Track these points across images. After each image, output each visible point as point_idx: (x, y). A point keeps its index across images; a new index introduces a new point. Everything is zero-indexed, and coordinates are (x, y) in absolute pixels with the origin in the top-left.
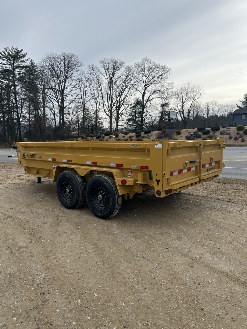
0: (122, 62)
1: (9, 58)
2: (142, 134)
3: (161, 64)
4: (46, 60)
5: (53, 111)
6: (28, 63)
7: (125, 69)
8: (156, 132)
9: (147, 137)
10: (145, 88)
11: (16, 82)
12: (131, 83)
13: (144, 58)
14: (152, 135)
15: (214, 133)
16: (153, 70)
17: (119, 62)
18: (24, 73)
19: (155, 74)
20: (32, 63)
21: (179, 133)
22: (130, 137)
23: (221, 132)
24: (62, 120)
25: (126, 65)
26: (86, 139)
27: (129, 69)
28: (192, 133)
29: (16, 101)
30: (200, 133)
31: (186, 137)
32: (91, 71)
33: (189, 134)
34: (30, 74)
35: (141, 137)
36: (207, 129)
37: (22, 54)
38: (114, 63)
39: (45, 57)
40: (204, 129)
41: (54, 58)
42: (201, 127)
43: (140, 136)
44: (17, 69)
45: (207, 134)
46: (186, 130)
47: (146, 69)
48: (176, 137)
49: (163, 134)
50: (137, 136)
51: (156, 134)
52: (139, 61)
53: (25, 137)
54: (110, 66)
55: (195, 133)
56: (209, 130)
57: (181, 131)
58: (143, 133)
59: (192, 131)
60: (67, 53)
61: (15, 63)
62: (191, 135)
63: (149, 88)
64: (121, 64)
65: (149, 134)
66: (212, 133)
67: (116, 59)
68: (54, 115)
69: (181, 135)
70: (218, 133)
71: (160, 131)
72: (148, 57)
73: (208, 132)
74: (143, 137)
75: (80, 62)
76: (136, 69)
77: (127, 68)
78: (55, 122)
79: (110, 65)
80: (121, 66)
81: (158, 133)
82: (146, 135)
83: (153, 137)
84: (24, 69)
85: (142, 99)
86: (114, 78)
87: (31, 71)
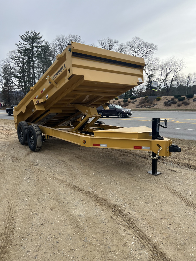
0: (117, 41)
1: (29, 40)
2: (129, 100)
3: (149, 43)
4: (57, 40)
6: (43, 44)
7: (118, 47)
8: (140, 98)
9: (132, 102)
11: (34, 58)
13: (134, 37)
14: (136, 101)
15: (188, 100)
16: (142, 48)
17: (114, 41)
18: (40, 52)
19: (143, 50)
20: (46, 43)
21: (159, 100)
22: (119, 102)
23: (194, 99)
25: (119, 44)
28: (170, 100)
29: (34, 73)
30: (176, 100)
31: (165, 103)
33: (167, 101)
34: (44, 52)
35: (127, 102)
36: (182, 96)
37: (39, 37)
38: (110, 42)
39: (55, 38)
40: (180, 96)
41: (63, 39)
42: (177, 94)
43: (127, 101)
44: (35, 48)
45: (182, 101)
46: (165, 97)
47: (136, 47)
48: (156, 103)
49: (146, 100)
50: (124, 101)
51: (140, 100)
55: (172, 99)
56: (184, 97)
57: (161, 98)
59: (170, 98)
60: (73, 35)
61: (34, 44)
62: (169, 101)
64: (115, 42)
65: (135, 100)
66: (186, 100)
67: (111, 39)
69: (160, 101)
70: (191, 100)
71: (144, 98)
72: (138, 37)
73: (183, 99)
74: (129, 102)
75: (83, 41)
76: (127, 46)
77: (121, 46)
79: (106, 44)
80: (115, 44)
81: (141, 99)
82: (131, 101)
83: (138, 103)
84: (40, 48)
87: (45, 49)
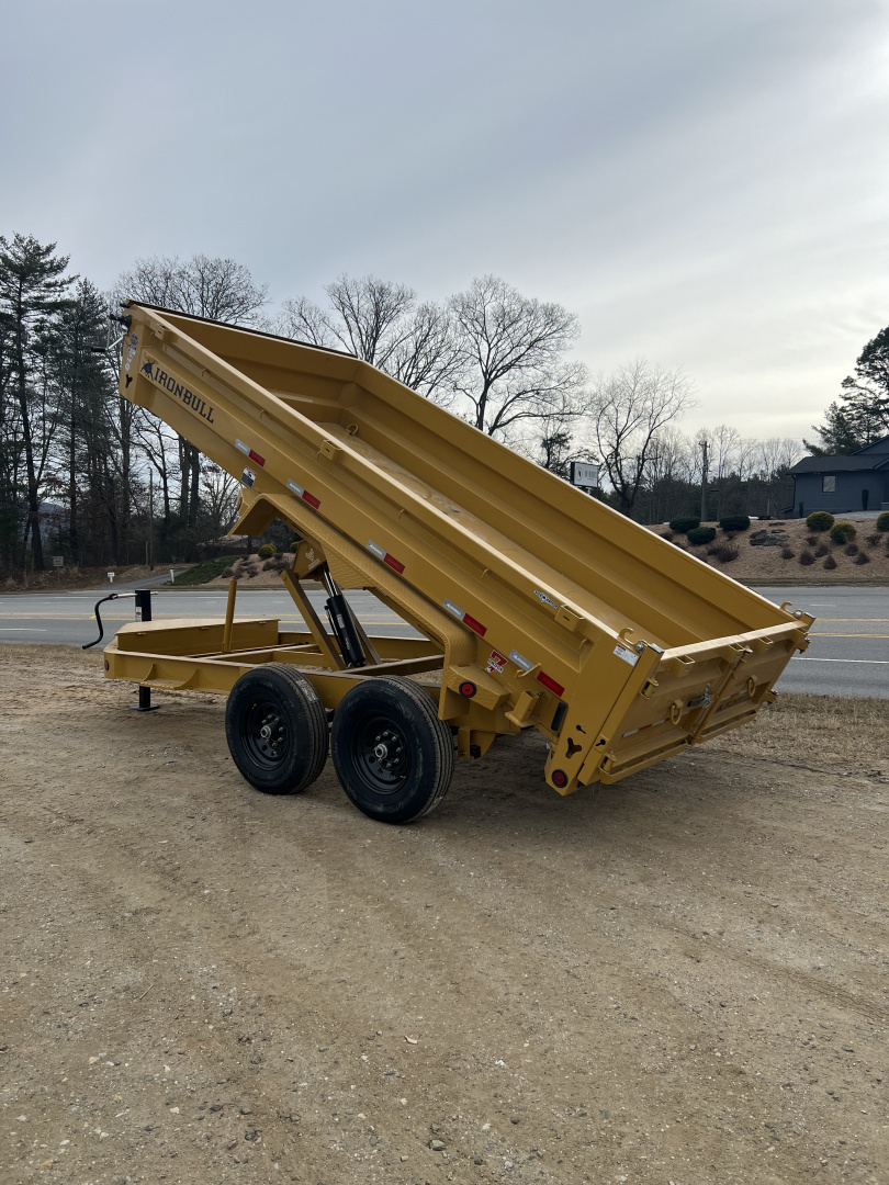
0: (407, 290)
1: (5, 274)
3: (542, 301)
4: (136, 281)
5: (159, 461)
6: (71, 293)
7: (415, 314)
10: (488, 383)
11: (26, 356)
12: (439, 364)
13: (480, 277)
15: (731, 538)
16: (516, 321)
17: (394, 290)
18: (56, 327)
19: (520, 334)
20: (86, 291)
23: (753, 536)
24: (190, 490)
25: (419, 302)
26: (278, 558)
27: (429, 319)
29: (26, 423)
30: (682, 540)
32: (298, 321)
34: (78, 329)
36: (704, 524)
37: (52, 262)
38: (377, 295)
39: (133, 271)
40: (695, 524)
41: (168, 278)
42: (682, 516)
44: (33, 313)
45: (706, 542)
47: (489, 317)
52: (465, 289)
53: (57, 551)
54: (366, 306)
56: (714, 529)
60: (212, 258)
61: (27, 292)
63: (500, 383)
64: (402, 297)
66: (721, 540)
67: (385, 282)
68: (163, 474)
70: (742, 541)
72: (495, 277)
73: (709, 536)
75: (258, 288)
76: (455, 316)
77: (424, 311)
78: (167, 499)
79: (362, 302)
80: (402, 305)
84: (59, 311)
85: (475, 419)
86: (378, 345)
87: (82, 318)
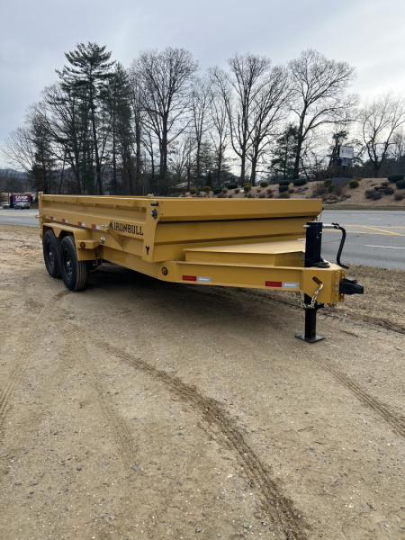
0: (267, 59)
1: (84, 62)
2: (291, 186)
3: (337, 61)
4: (140, 62)
5: (149, 148)
6: (113, 70)
7: (270, 72)
8: (315, 183)
9: (298, 192)
10: (306, 107)
11: (94, 101)
12: (281, 97)
13: (305, 50)
14: (307, 189)
16: (321, 73)
17: (261, 60)
18: (106, 86)
19: (324, 79)
20: (119, 69)
21: (354, 186)
22: (270, 192)
24: (164, 160)
25: (272, 65)
26: (198, 194)
27: (278, 73)
28: (379, 186)
29: (95, 132)
30: (393, 186)
31: (367, 192)
32: (214, 78)
33: (373, 188)
34: (116, 87)
35: (287, 192)
37: (104, 55)
38: (252, 62)
39: (137, 56)
40: (402, 177)
41: (153, 59)
42: (395, 174)
43: (287, 189)
44: (96, 80)
46: (369, 179)
47: (309, 71)
48: (348, 192)
49: (326, 186)
50: (281, 190)
51: (314, 187)
52: (297, 57)
53: (108, 189)
55: (385, 185)
57: (360, 183)
58: (292, 184)
59: (379, 182)
60: (174, 49)
61: (93, 70)
62: (377, 189)
63: (312, 106)
64: (264, 63)
65: (303, 187)
67: (256, 55)
68: (152, 154)
69: (359, 189)
71: (322, 182)
72: (313, 50)
74: (292, 192)
75: (195, 62)
76: (290, 71)
77: (276, 69)
78: (153, 166)
79: (245, 66)
80: (264, 67)
81: (317, 185)
82: (296, 189)
83: (309, 192)
84: (107, 79)
85: (298, 125)
86: (252, 88)
87: (117, 82)
